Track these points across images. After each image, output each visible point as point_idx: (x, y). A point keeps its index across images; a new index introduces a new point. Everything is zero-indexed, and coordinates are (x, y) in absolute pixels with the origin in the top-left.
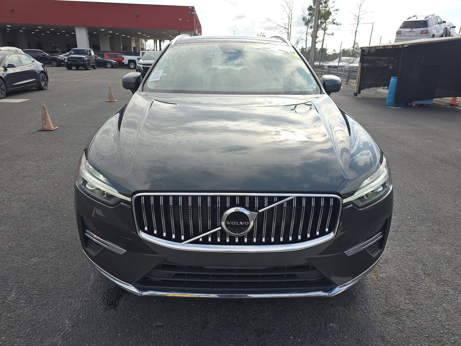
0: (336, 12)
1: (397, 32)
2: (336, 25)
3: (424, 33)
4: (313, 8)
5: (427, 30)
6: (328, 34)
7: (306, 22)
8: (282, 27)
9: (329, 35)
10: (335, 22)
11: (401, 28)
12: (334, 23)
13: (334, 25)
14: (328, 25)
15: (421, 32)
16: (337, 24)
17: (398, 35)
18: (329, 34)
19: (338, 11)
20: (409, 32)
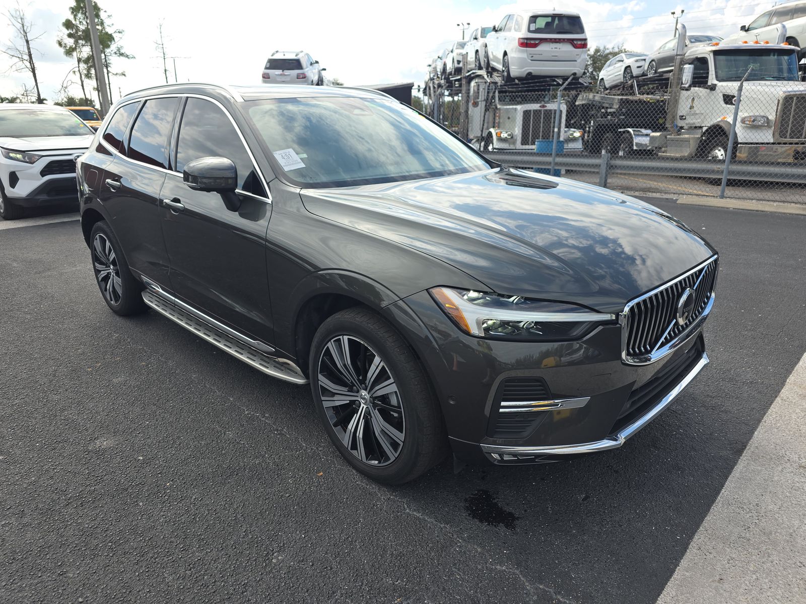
0: (120, 35)
1: (263, 75)
2: (127, 58)
3: (301, 77)
4: (74, 24)
5: (303, 74)
6: (115, 73)
7: (66, 50)
8: (13, 56)
9: (118, 76)
10: (122, 51)
11: (266, 68)
12: (122, 54)
13: (121, 57)
14: (109, 57)
15: (298, 76)
16: (127, 56)
17: (266, 79)
18: (117, 74)
19: (123, 33)
20: (281, 75)
